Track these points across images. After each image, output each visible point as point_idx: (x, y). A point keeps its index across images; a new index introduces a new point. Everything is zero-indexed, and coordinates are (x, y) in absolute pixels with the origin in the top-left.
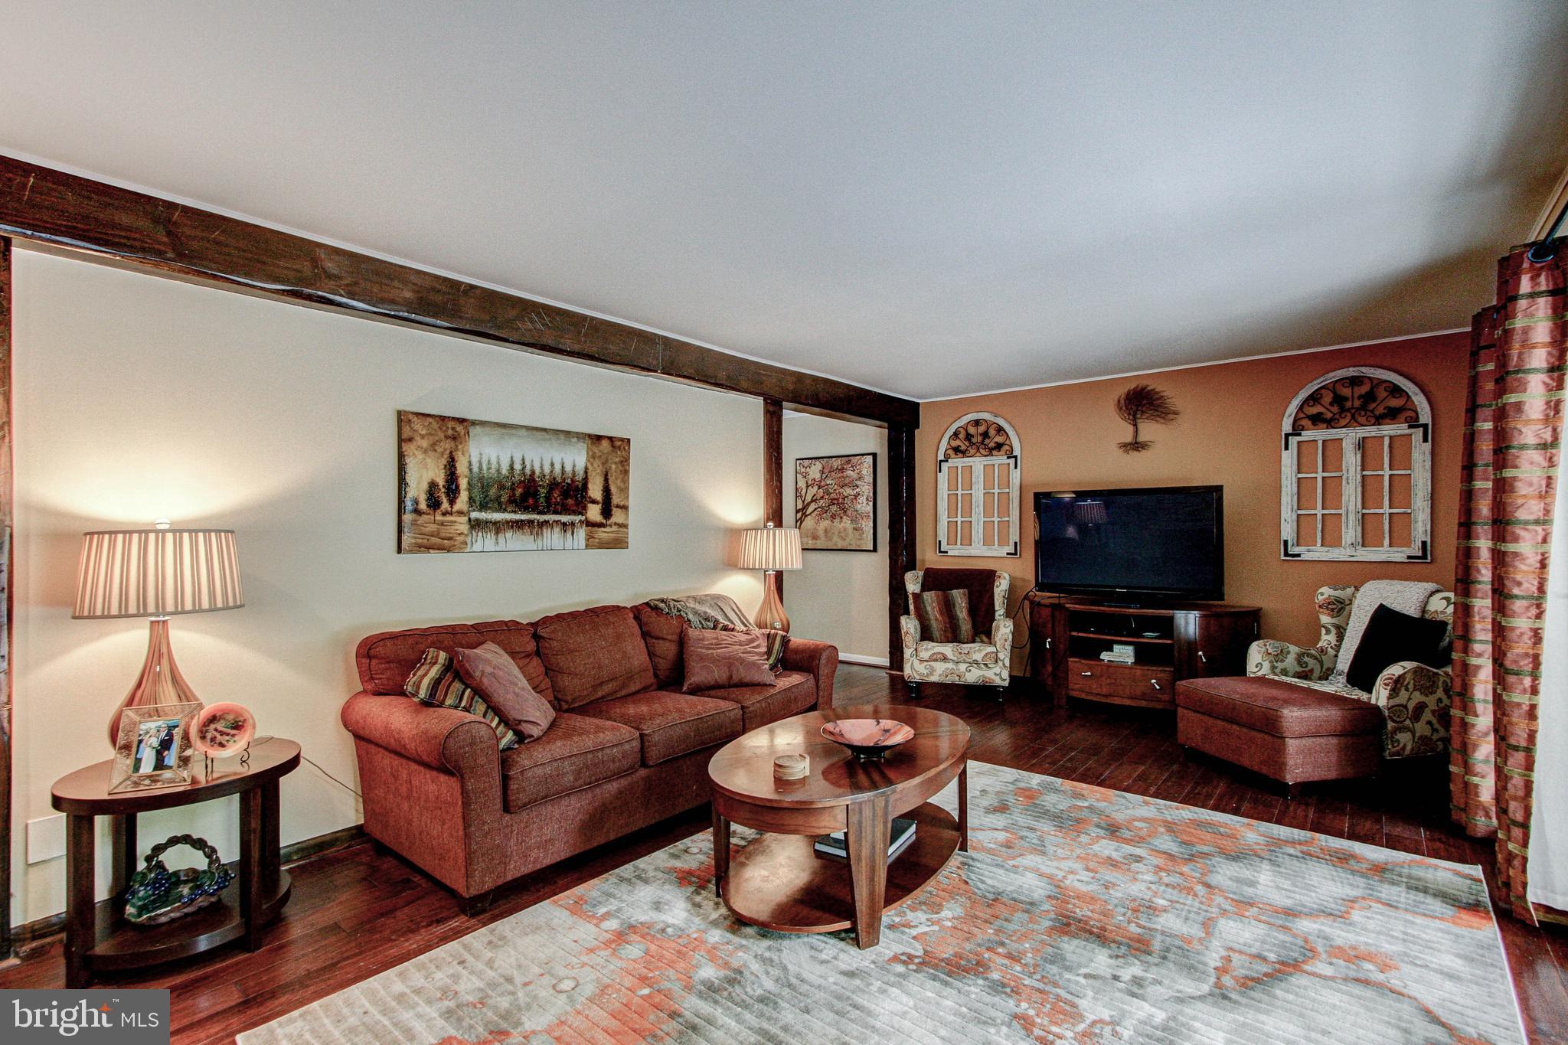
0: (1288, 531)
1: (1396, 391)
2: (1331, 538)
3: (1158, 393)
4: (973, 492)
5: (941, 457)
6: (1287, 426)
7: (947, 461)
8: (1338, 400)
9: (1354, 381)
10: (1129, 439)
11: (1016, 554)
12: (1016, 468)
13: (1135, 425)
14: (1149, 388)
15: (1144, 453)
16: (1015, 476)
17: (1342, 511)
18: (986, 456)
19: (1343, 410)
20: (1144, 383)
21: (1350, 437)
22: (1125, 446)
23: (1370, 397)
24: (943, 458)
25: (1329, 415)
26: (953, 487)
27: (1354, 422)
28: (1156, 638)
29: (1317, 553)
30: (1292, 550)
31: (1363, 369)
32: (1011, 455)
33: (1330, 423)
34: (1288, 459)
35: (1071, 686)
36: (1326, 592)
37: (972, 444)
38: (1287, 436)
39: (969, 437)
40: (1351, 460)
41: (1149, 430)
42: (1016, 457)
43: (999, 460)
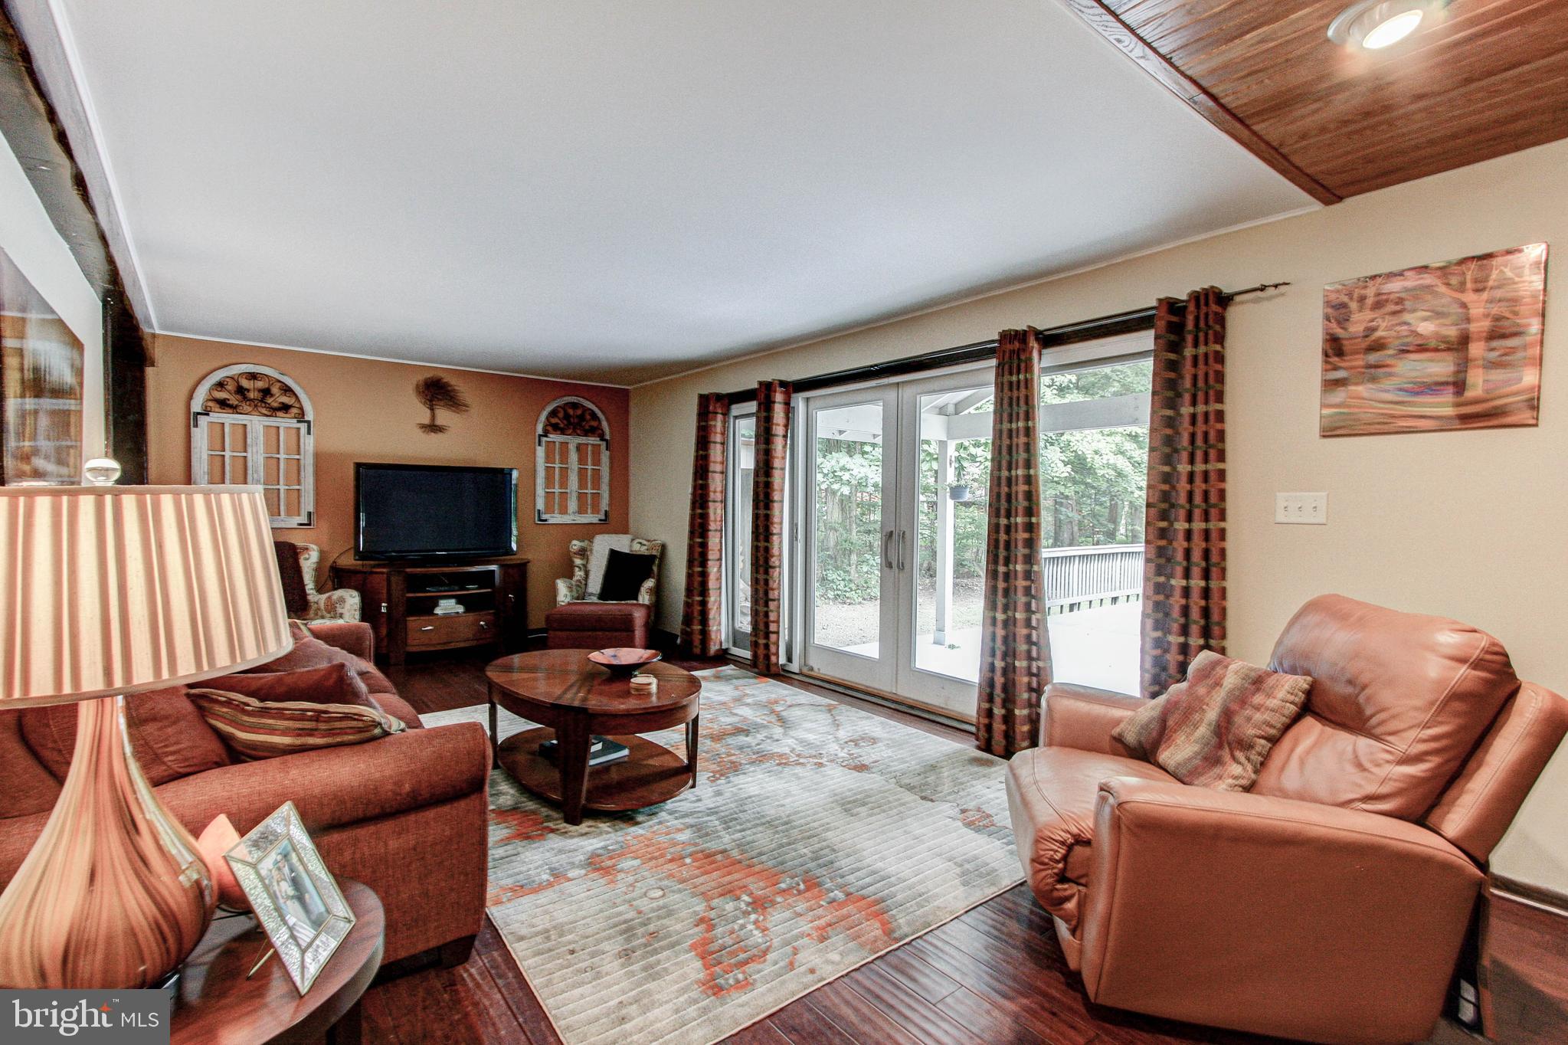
0: (540, 504)
1: (594, 416)
2: (564, 510)
3: (451, 386)
4: (249, 455)
5: (197, 406)
6: (540, 430)
7: (208, 415)
8: (567, 416)
9: (575, 406)
10: (427, 421)
11: (309, 524)
12: (309, 433)
13: (432, 410)
14: (445, 380)
15: (440, 435)
16: (309, 444)
17: (568, 491)
18: (267, 416)
19: (570, 423)
20: (441, 374)
21: (573, 441)
22: (423, 427)
23: (582, 418)
24: (199, 410)
25: (562, 426)
26: (218, 446)
27: (575, 433)
28: (476, 589)
29: (555, 519)
30: (544, 517)
31: (581, 399)
32: (301, 417)
33: (563, 432)
34: (540, 452)
35: (409, 642)
36: (576, 545)
37: (245, 398)
38: (540, 436)
39: (241, 391)
40: (573, 457)
41: (444, 416)
42: (309, 422)
43: (285, 423)
